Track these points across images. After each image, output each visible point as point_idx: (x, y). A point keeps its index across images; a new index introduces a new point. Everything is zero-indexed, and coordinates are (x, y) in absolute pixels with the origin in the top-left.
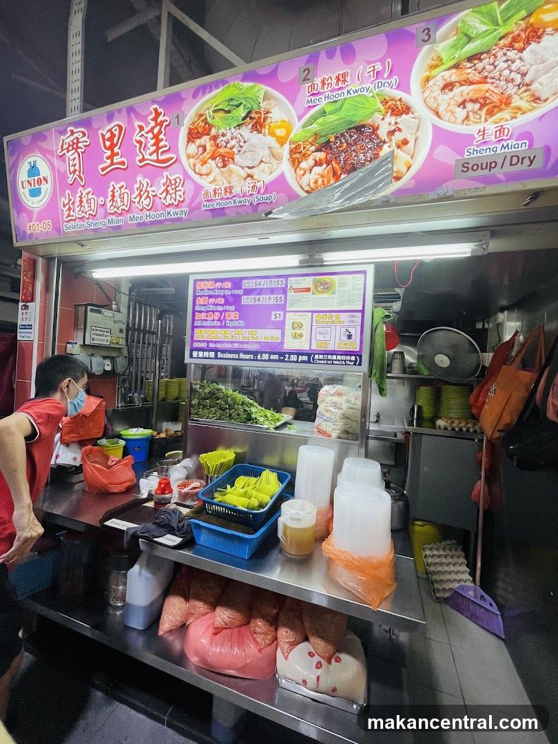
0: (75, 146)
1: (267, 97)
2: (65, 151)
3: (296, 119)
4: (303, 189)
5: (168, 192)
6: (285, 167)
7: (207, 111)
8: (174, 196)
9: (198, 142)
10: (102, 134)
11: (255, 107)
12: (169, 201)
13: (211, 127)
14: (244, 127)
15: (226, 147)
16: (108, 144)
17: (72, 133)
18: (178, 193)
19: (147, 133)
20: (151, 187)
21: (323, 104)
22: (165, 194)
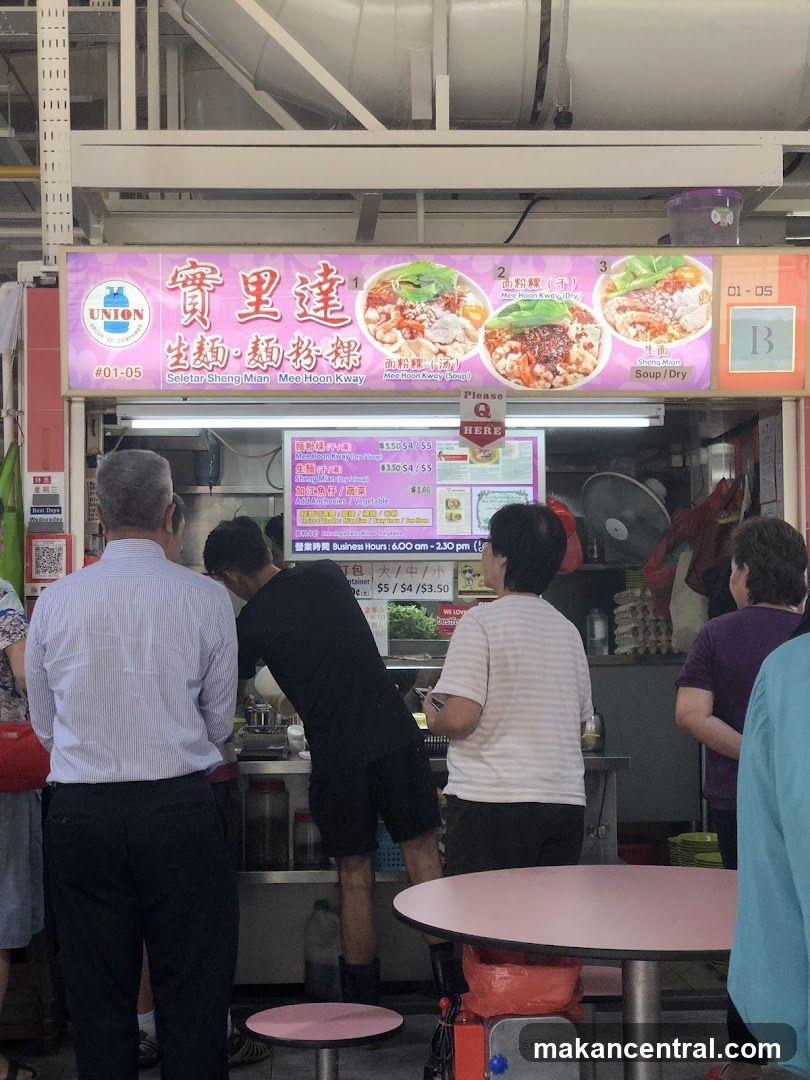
0: (197, 281)
2: (180, 285)
3: (491, 306)
5: (337, 354)
6: (480, 349)
7: (393, 281)
8: (346, 359)
9: (380, 308)
10: (244, 277)
11: (448, 287)
12: (338, 365)
13: (396, 295)
14: (436, 304)
15: (414, 319)
16: (252, 289)
17: (194, 265)
18: (351, 358)
19: (312, 287)
20: (314, 345)
21: (517, 300)
22: (333, 356)
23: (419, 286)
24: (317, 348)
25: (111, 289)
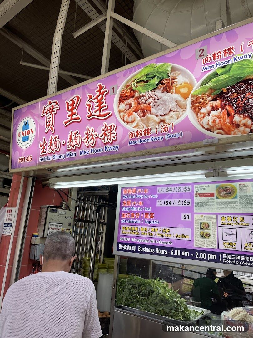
0: (51, 110)
1: (173, 69)
2: (45, 114)
4: (204, 127)
5: (105, 135)
6: (189, 113)
7: (133, 83)
8: (109, 137)
9: (126, 102)
10: (67, 103)
11: (165, 76)
12: (106, 141)
13: (134, 91)
14: (157, 90)
15: (145, 103)
16: (70, 108)
17: (50, 103)
18: (112, 135)
19: (94, 100)
20: (95, 132)
21: (215, 69)
22: (103, 136)
23: (147, 81)
24: (96, 133)
25: (25, 122)
